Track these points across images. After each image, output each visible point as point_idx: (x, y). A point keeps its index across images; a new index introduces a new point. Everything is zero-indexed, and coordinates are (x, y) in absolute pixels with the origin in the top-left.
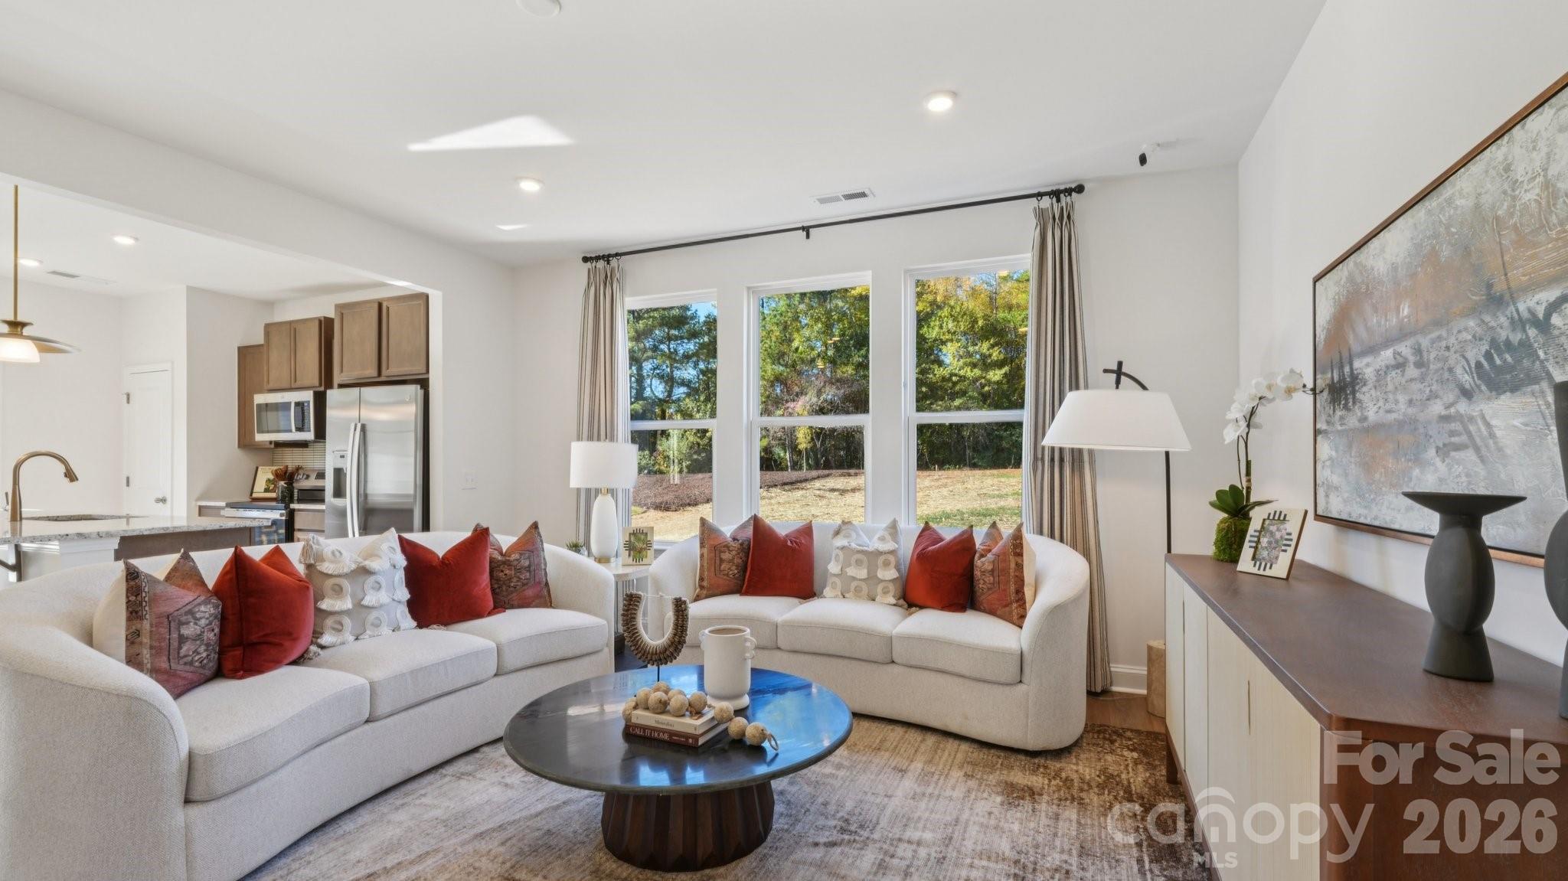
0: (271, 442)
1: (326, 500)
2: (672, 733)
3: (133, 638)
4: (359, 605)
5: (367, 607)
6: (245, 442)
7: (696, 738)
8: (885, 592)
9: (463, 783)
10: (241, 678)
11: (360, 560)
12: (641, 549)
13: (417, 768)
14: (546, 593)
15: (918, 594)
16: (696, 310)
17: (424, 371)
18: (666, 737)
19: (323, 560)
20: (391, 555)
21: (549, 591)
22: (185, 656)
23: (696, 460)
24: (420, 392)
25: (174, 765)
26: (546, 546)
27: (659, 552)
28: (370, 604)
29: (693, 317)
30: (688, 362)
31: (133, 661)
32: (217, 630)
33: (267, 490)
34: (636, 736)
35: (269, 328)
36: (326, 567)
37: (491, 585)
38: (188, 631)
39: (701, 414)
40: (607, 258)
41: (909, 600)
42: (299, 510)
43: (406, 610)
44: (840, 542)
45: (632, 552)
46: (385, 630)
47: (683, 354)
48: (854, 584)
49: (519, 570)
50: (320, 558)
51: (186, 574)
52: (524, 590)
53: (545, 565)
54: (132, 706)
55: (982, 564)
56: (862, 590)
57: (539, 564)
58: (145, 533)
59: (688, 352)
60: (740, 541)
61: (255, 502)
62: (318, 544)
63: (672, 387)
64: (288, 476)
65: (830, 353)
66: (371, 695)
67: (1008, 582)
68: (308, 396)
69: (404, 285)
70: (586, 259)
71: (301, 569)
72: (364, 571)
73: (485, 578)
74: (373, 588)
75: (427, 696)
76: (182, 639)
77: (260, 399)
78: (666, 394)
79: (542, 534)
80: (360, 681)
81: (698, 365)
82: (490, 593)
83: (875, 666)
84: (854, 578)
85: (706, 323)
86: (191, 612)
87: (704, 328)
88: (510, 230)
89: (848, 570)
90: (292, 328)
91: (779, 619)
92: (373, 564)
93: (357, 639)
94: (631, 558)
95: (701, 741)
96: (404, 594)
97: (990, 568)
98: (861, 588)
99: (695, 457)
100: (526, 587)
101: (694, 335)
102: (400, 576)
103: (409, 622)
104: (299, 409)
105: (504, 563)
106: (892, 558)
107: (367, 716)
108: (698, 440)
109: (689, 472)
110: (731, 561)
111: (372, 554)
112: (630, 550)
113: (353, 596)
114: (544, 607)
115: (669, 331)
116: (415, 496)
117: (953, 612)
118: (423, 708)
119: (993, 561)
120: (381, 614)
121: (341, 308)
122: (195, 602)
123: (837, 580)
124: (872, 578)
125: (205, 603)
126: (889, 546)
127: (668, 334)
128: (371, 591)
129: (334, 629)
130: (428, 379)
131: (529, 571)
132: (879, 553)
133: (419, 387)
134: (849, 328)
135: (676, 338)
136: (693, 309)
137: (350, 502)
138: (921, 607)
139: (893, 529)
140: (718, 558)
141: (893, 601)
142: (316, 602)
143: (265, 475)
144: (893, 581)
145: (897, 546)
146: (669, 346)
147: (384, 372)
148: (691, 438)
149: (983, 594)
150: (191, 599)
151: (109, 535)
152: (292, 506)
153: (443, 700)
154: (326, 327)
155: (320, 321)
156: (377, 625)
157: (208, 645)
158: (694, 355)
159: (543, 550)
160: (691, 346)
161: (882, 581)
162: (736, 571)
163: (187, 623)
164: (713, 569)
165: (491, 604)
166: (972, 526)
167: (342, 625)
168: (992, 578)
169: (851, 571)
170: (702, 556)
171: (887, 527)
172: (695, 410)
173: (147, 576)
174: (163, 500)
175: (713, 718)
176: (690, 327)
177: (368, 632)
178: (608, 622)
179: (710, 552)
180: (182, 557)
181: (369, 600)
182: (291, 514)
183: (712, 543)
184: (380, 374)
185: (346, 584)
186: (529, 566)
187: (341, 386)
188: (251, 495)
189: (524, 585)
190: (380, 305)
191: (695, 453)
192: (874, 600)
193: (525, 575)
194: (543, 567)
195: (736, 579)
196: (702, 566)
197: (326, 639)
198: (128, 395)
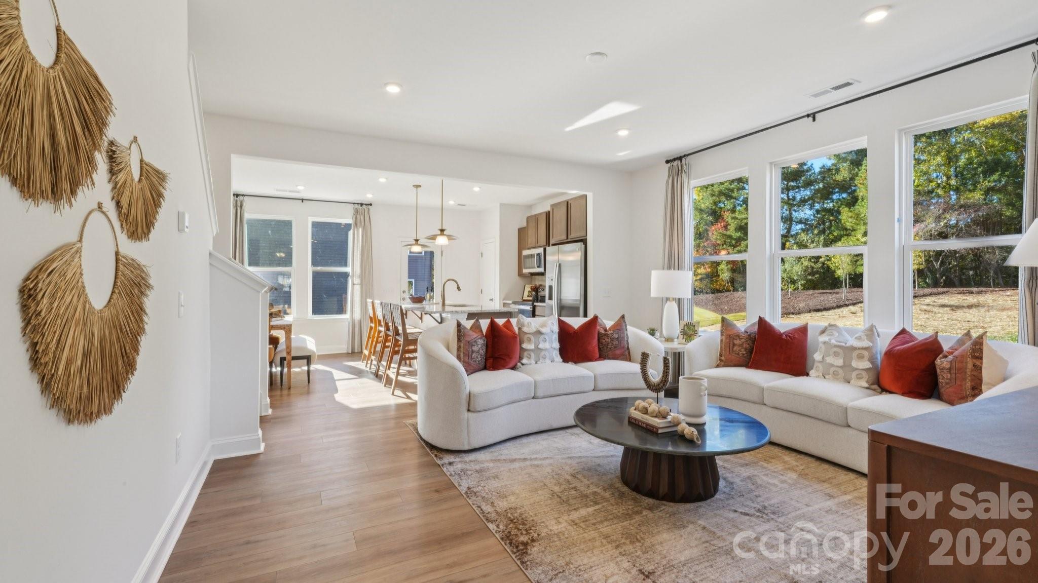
0: (529, 273)
1: (546, 301)
2: (647, 425)
3: (459, 348)
4: (537, 348)
5: (540, 349)
6: (520, 274)
7: (658, 429)
8: (859, 377)
9: (573, 437)
10: (491, 370)
11: (538, 327)
12: (691, 335)
13: (555, 426)
14: (627, 353)
15: (886, 382)
16: (812, 164)
17: (585, 235)
18: (644, 426)
19: (524, 326)
20: (552, 327)
21: (629, 353)
22: (474, 358)
23: (810, 280)
24: (583, 246)
25: (464, 396)
26: (628, 327)
27: (700, 336)
28: (542, 348)
29: (809, 170)
30: (804, 205)
31: (459, 357)
32: (484, 350)
33: (528, 296)
34: (632, 423)
35: (528, 219)
36: (525, 329)
37: (598, 346)
38: (475, 348)
39: (814, 244)
40: (680, 159)
41: (880, 385)
42: (538, 306)
43: (558, 353)
44: (823, 338)
45: (685, 336)
46: (548, 361)
47: (800, 199)
48: (833, 369)
49: (612, 339)
50: (523, 325)
51: (476, 327)
52: (615, 350)
53: (628, 338)
54: (453, 371)
55: (941, 363)
56: (839, 374)
57: (623, 338)
58: (476, 312)
59: (804, 198)
60: (749, 333)
61: (524, 301)
62: (523, 319)
63: (790, 225)
64: (536, 289)
65: (953, 182)
66: (535, 386)
67: (965, 379)
68: (541, 250)
69: (574, 192)
70: (667, 162)
71: (516, 330)
72: (539, 333)
73: (595, 342)
74: (543, 341)
75: (559, 393)
76: (473, 352)
77: (525, 253)
78: (786, 231)
79: (626, 321)
80: (530, 379)
81: (814, 206)
82: (597, 350)
83: (834, 427)
84: (832, 365)
85: (820, 173)
86: (475, 341)
87: (819, 177)
88: (623, 155)
89: (827, 358)
90: (536, 217)
91: (765, 385)
92: (543, 330)
93: (536, 363)
94: (684, 340)
95: (660, 431)
96: (557, 345)
97: (948, 366)
98: (838, 372)
99: (810, 277)
100: (615, 349)
101: (808, 184)
102: (556, 336)
103: (559, 359)
104: (538, 256)
105: (605, 335)
106: (866, 353)
107: (533, 395)
108: (813, 264)
109: (804, 289)
110: (741, 345)
111: (543, 325)
112: (684, 335)
113: (535, 343)
114: (626, 361)
115: (788, 184)
116: (580, 300)
117: (912, 398)
118: (557, 398)
119: (951, 362)
120: (547, 353)
121: (553, 206)
122: (478, 338)
123: (820, 366)
124: (847, 366)
125: (481, 338)
126: (866, 343)
127: (787, 185)
128: (542, 342)
129: (528, 357)
130: (586, 239)
131: (618, 340)
132: (853, 349)
133: (582, 243)
134: (978, 157)
135: (793, 188)
136: (809, 164)
137: (554, 303)
138: (891, 392)
139: (871, 332)
140: (732, 343)
141: (866, 385)
142: (520, 344)
143: (528, 289)
144: (867, 370)
145: (871, 344)
146: (788, 194)
147: (569, 237)
148: (806, 263)
149: (943, 387)
150: (476, 336)
151: (464, 312)
152: (535, 304)
153: (568, 396)
154: (548, 214)
155: (546, 213)
156: (545, 358)
157: (481, 355)
158: (809, 199)
159: (626, 330)
160: (807, 193)
161: (856, 369)
162: (744, 352)
163: (474, 346)
164: (728, 350)
165: (598, 355)
166: (937, 332)
167: (530, 356)
168: (949, 375)
169: (829, 360)
170: (722, 340)
171: (866, 330)
172: (810, 241)
173: (464, 326)
174: (492, 300)
175: (670, 422)
176: (806, 178)
177: (541, 361)
178: (657, 372)
179: (726, 339)
180: (476, 321)
181: (541, 346)
182: (534, 307)
183: (728, 333)
184: (567, 238)
185: (532, 338)
186: (618, 338)
187: (553, 245)
188: (522, 298)
189: (615, 347)
190: (568, 202)
191: (809, 274)
192: (849, 382)
193: (616, 342)
194: (626, 339)
195: (745, 357)
196: (721, 347)
197: (524, 361)
198: (482, 254)
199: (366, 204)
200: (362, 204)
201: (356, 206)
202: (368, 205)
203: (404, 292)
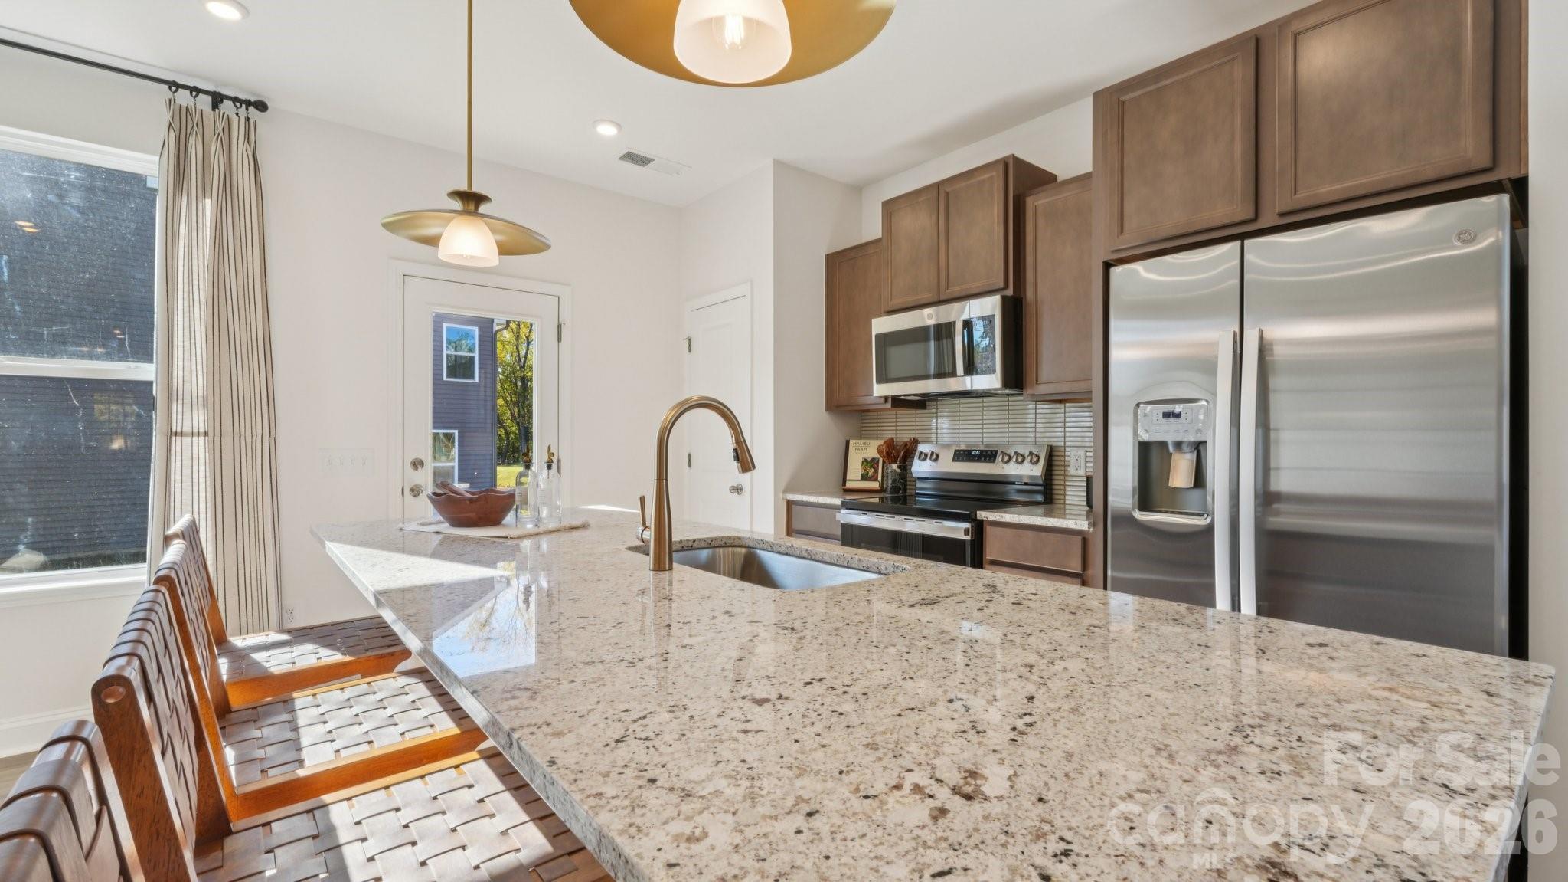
0: (886, 399)
6: (840, 401)
35: (892, 207)
64: (899, 454)
68: (987, 308)
90: (941, 192)
143: (864, 452)
152: (981, 515)
174: (737, 490)
182: (978, 531)
188: (844, 484)
198: (690, 340)
199: (235, 100)
200: (217, 99)
201: (183, 97)
202: (248, 103)
203: (417, 464)
